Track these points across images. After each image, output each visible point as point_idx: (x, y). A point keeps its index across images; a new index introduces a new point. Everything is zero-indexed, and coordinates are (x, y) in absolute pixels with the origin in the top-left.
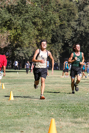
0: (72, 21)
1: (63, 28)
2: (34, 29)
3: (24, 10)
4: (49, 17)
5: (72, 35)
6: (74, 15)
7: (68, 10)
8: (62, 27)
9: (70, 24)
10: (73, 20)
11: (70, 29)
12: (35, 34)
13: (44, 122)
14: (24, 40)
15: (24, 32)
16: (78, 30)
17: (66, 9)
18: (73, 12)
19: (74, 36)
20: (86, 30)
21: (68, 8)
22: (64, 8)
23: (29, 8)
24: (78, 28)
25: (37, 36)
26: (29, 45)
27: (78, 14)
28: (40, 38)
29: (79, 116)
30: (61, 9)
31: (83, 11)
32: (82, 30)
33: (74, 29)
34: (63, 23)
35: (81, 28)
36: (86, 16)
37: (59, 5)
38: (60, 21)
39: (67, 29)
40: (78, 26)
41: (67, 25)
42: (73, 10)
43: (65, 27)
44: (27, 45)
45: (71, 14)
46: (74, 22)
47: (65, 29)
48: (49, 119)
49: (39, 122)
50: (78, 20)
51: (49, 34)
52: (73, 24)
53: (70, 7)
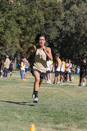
0: (57, 21)
1: (47, 28)
2: (18, 27)
3: (7, 7)
4: (33, 15)
5: (57, 35)
6: (59, 14)
7: (54, 9)
8: (47, 26)
9: (56, 23)
10: (58, 19)
11: (55, 29)
12: (18, 33)
13: (23, 127)
14: (6, 39)
15: (7, 30)
16: (64, 30)
17: (52, 8)
18: (58, 11)
19: (59, 36)
20: (72, 30)
21: (53, 7)
22: (49, 6)
23: (13, 6)
24: (64, 28)
25: (21, 35)
26: (12, 45)
27: (64, 13)
28: (23, 37)
29: (61, 122)
30: (46, 7)
31: (70, 10)
32: (68, 30)
33: (59, 29)
34: (48, 22)
35: (67, 28)
36: (72, 15)
37: (45, 3)
38: (45, 20)
39: (52, 29)
40: (64, 26)
41: (52, 24)
42: (59, 9)
43: (50, 27)
44: (10, 44)
45: (57, 13)
46: (60, 22)
47: (50, 29)
48: (29, 124)
49: (18, 127)
50: (64, 19)
51: (34, 33)
52: (59, 23)
53: (55, 6)
